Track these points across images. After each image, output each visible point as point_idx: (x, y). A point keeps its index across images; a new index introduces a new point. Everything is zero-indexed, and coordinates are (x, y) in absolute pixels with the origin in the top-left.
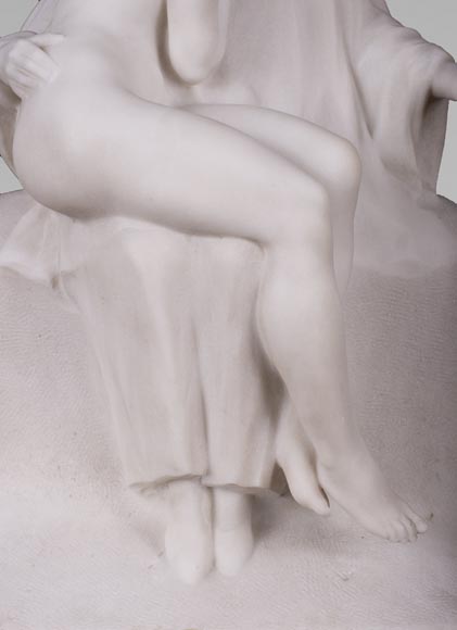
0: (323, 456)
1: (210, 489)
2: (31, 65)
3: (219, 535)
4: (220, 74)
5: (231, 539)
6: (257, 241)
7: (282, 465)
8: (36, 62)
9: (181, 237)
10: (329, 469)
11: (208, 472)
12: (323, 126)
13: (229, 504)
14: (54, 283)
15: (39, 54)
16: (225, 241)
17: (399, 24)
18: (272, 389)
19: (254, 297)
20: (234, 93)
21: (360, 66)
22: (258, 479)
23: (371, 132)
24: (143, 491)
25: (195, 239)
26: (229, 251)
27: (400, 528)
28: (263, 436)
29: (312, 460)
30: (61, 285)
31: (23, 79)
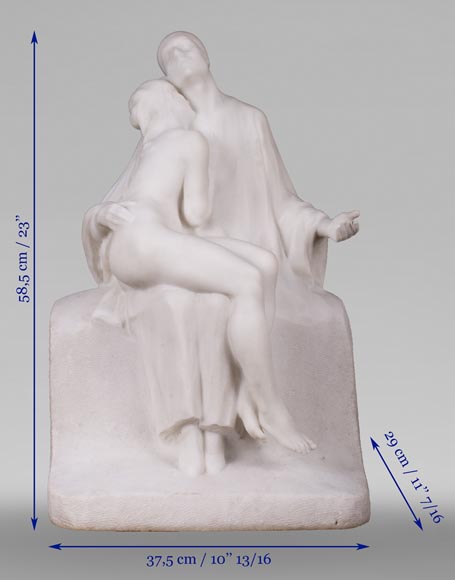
0: (262, 406)
1: (203, 432)
2: (120, 215)
3: (207, 456)
4: (209, 223)
5: (214, 459)
6: (228, 295)
7: (240, 416)
8: (123, 213)
9: (192, 293)
10: (265, 414)
11: (203, 419)
12: (262, 246)
13: (213, 440)
14: (124, 325)
15: (124, 210)
16: (213, 295)
17: (302, 201)
18: (236, 373)
19: (227, 323)
20: (216, 232)
21: (280, 222)
22: (228, 422)
23: (286, 255)
24: (166, 438)
25: (199, 294)
26: (215, 299)
27: (302, 445)
28: (231, 398)
29: (256, 412)
30: (128, 326)
31: (116, 221)
